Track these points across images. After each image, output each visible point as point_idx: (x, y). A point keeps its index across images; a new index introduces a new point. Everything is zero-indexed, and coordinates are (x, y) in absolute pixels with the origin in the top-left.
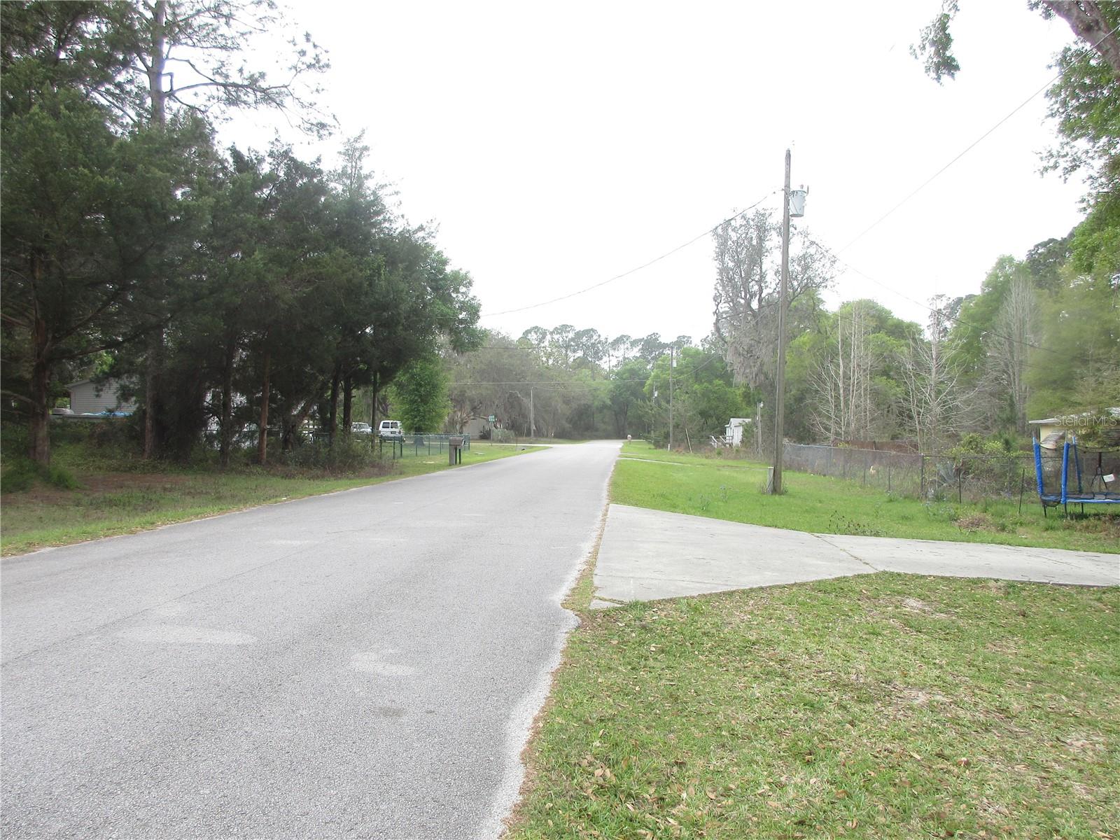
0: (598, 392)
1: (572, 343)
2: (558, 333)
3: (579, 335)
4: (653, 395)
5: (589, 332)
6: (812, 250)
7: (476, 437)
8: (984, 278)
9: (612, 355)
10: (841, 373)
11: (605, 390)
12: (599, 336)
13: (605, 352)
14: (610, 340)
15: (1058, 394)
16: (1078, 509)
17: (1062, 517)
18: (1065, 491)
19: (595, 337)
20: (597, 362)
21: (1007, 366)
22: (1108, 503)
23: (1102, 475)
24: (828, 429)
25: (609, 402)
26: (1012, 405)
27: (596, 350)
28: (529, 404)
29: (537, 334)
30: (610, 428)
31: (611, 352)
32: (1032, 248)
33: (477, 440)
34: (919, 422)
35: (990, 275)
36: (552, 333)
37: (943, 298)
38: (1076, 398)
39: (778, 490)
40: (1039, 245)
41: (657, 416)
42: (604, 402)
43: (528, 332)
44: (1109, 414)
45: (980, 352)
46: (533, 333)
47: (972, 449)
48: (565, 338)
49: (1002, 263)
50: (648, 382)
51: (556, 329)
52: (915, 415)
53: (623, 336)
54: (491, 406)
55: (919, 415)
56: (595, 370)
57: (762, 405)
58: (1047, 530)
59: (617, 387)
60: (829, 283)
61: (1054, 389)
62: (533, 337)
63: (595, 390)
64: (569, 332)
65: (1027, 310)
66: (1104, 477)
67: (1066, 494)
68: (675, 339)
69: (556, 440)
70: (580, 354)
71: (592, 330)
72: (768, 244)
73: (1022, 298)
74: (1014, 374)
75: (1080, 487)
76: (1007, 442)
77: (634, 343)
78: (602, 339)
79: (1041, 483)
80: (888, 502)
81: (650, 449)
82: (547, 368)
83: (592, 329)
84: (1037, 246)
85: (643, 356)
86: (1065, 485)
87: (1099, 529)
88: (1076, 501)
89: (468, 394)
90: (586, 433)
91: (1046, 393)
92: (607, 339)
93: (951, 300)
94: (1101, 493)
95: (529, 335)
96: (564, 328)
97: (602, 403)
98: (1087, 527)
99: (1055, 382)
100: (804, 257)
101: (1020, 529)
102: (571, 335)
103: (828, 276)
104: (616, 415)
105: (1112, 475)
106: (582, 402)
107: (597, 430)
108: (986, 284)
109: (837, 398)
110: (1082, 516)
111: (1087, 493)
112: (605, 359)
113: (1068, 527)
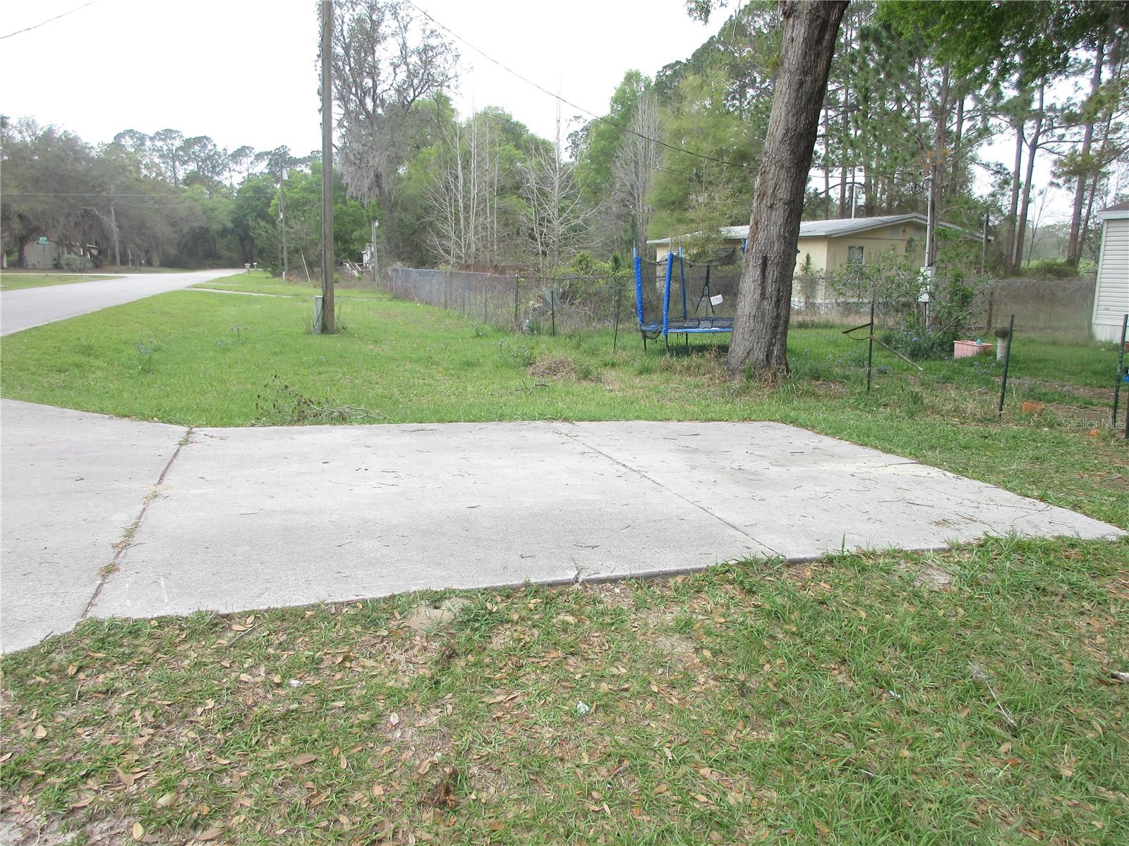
0: (216, 213)
1: (181, 153)
2: (161, 139)
3: (189, 143)
4: (278, 217)
5: (203, 141)
6: (433, 42)
7: (49, 267)
8: (613, 93)
9: (234, 170)
10: (460, 188)
11: (224, 211)
12: (215, 145)
13: (225, 166)
14: (230, 152)
15: (675, 215)
16: (682, 341)
17: (662, 352)
18: (667, 319)
19: (210, 147)
20: (216, 178)
21: (633, 188)
22: (714, 332)
23: (709, 296)
24: (448, 252)
25: (230, 225)
26: (634, 226)
27: (214, 162)
28: (111, 223)
29: (133, 139)
30: (235, 255)
31: (232, 166)
32: (661, 69)
33: (49, 269)
34: (541, 243)
35: (618, 91)
36: (152, 139)
37: (580, 120)
38: (690, 214)
39: (329, 327)
40: (667, 66)
41: (273, 239)
42: (224, 225)
43: (119, 136)
44: (719, 232)
45: (608, 174)
46: (127, 138)
47: (582, 269)
48: (170, 146)
49: (632, 77)
50: (273, 202)
51: (158, 133)
52: (537, 236)
53: (244, 148)
54: (54, 226)
55: (541, 235)
56: (214, 187)
57: (377, 224)
58: (641, 373)
59: (240, 207)
60: (452, 83)
61: (672, 210)
62: (127, 142)
63: (213, 210)
64: (174, 138)
65: (652, 129)
66: (712, 298)
67: (668, 322)
68: (308, 154)
69: (161, 269)
70: (192, 167)
71: (207, 139)
72: (382, 29)
73: (649, 118)
74: (639, 196)
75: (685, 312)
76: (616, 260)
77: (259, 157)
78: (219, 149)
79: (642, 308)
80: (474, 337)
81: (267, 278)
82: (137, 180)
83: (205, 137)
84: (665, 67)
85: (272, 173)
86: (667, 310)
87: (702, 370)
88: (679, 331)
89: (15, 207)
90: (205, 261)
91: (665, 214)
92: (225, 149)
93: (587, 122)
94: (707, 319)
95: (123, 140)
96: (167, 134)
97: (220, 226)
98: (689, 368)
99: (673, 203)
100: (427, 49)
101: (610, 374)
102: (178, 143)
103: (451, 74)
104: (241, 239)
105: (720, 296)
106: (196, 224)
107: (220, 258)
108: (616, 100)
109: (457, 215)
110: (683, 351)
111: (692, 320)
112: (226, 174)
113: (667, 368)
